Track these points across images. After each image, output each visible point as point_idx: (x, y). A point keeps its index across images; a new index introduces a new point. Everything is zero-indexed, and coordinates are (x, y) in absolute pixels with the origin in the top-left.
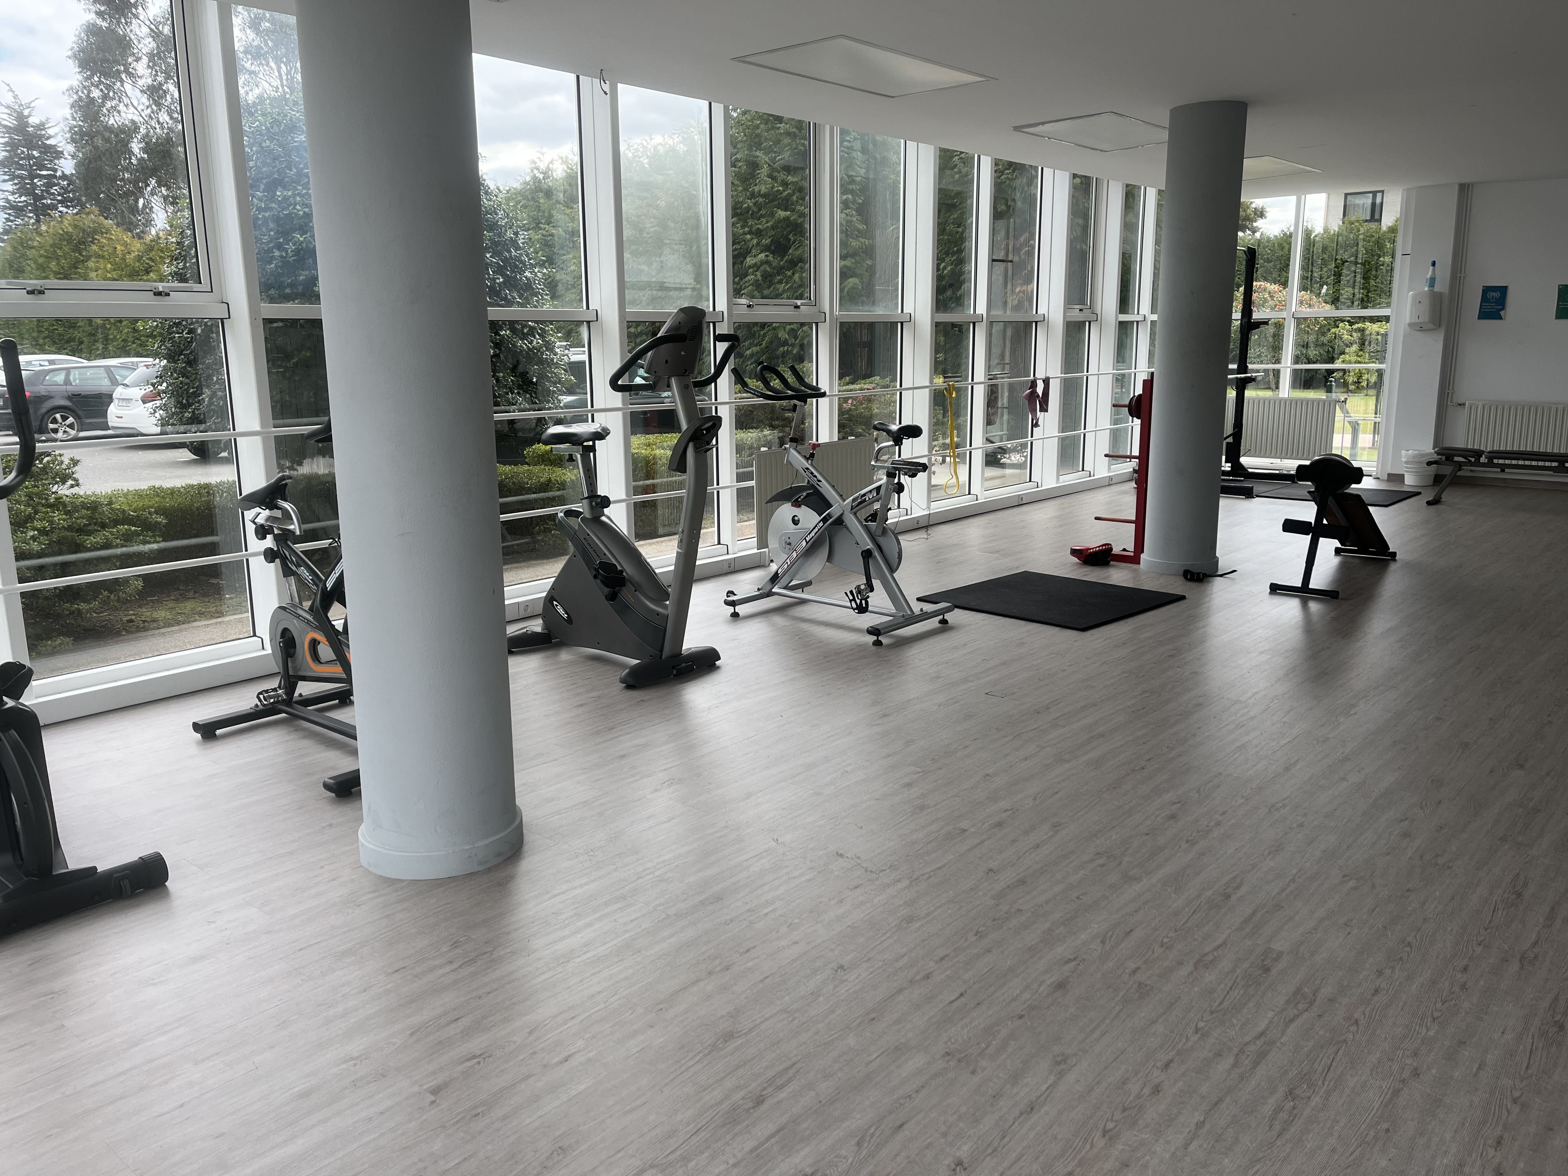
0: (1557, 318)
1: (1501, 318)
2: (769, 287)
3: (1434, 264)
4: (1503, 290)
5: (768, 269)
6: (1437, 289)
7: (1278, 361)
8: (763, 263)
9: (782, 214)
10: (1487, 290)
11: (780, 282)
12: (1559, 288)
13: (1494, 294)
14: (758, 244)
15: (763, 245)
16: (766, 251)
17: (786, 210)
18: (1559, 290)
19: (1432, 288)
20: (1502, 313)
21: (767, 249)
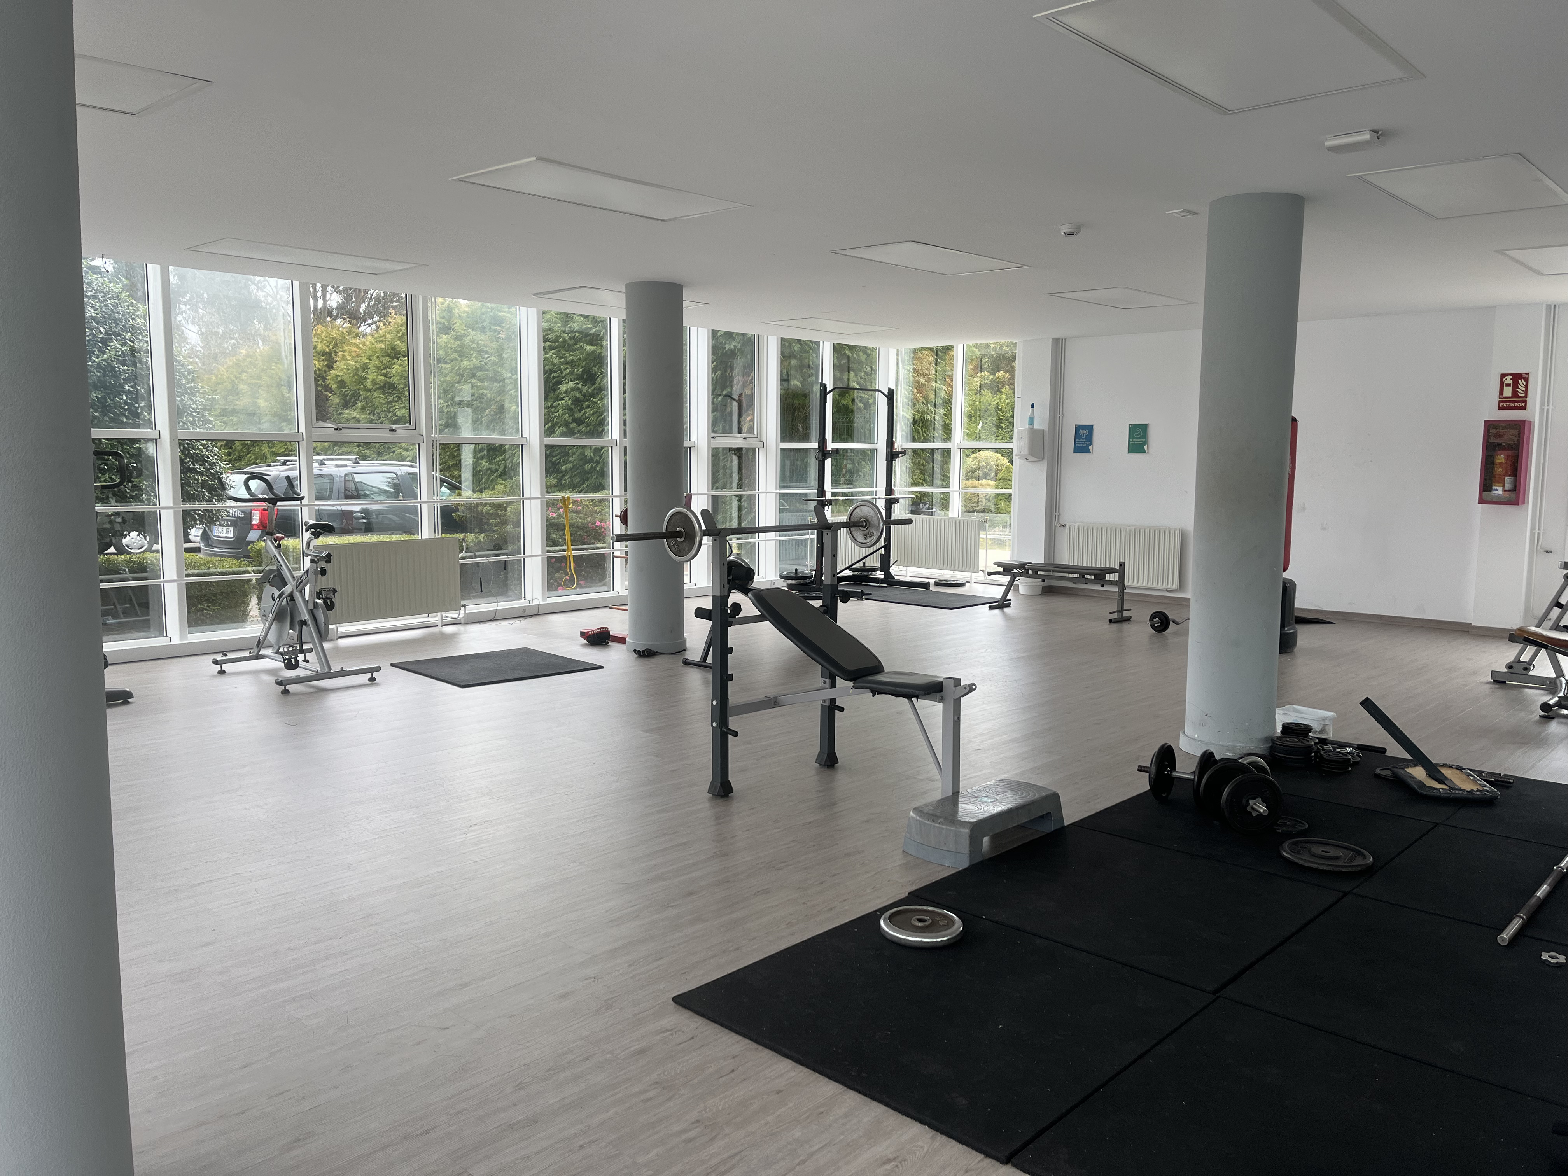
0: (1129, 452)
1: (1089, 452)
2: (580, 411)
3: (1033, 406)
4: (1090, 428)
5: (578, 395)
6: (1036, 427)
7: (948, 486)
8: (573, 390)
9: (589, 348)
10: (1078, 428)
11: (588, 407)
12: (1129, 428)
13: (1084, 431)
14: (571, 373)
15: (576, 374)
16: (578, 379)
17: (592, 345)
18: (1130, 428)
19: (1031, 427)
20: (1090, 448)
21: (580, 377)
